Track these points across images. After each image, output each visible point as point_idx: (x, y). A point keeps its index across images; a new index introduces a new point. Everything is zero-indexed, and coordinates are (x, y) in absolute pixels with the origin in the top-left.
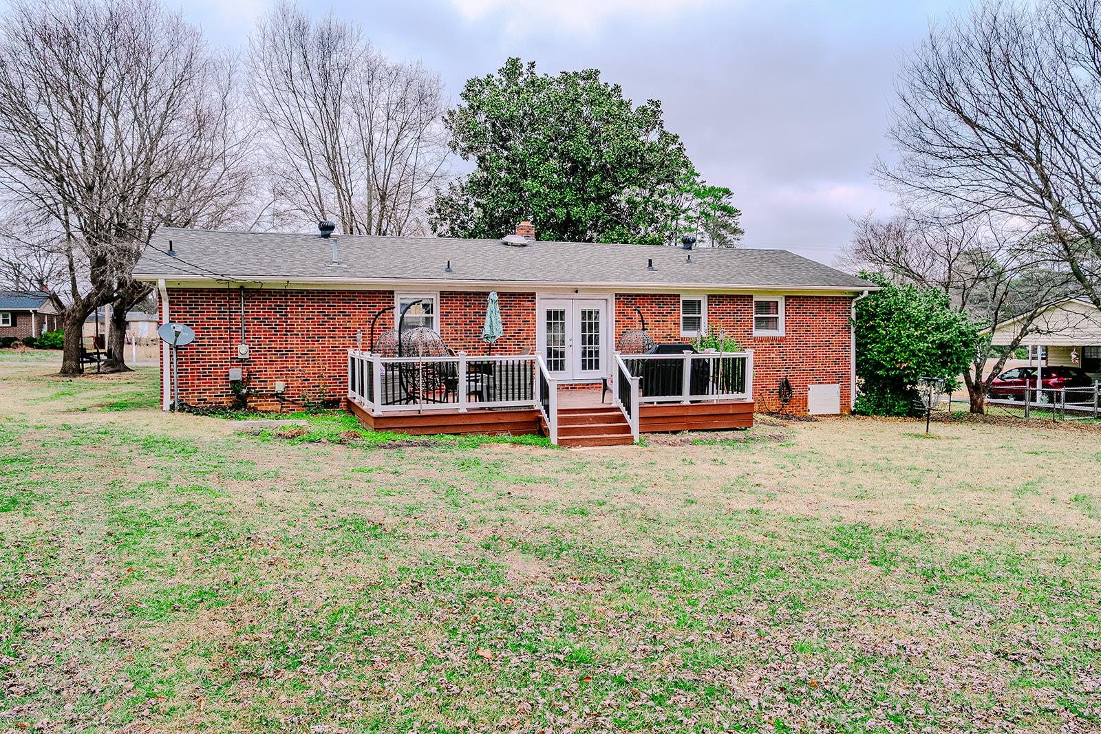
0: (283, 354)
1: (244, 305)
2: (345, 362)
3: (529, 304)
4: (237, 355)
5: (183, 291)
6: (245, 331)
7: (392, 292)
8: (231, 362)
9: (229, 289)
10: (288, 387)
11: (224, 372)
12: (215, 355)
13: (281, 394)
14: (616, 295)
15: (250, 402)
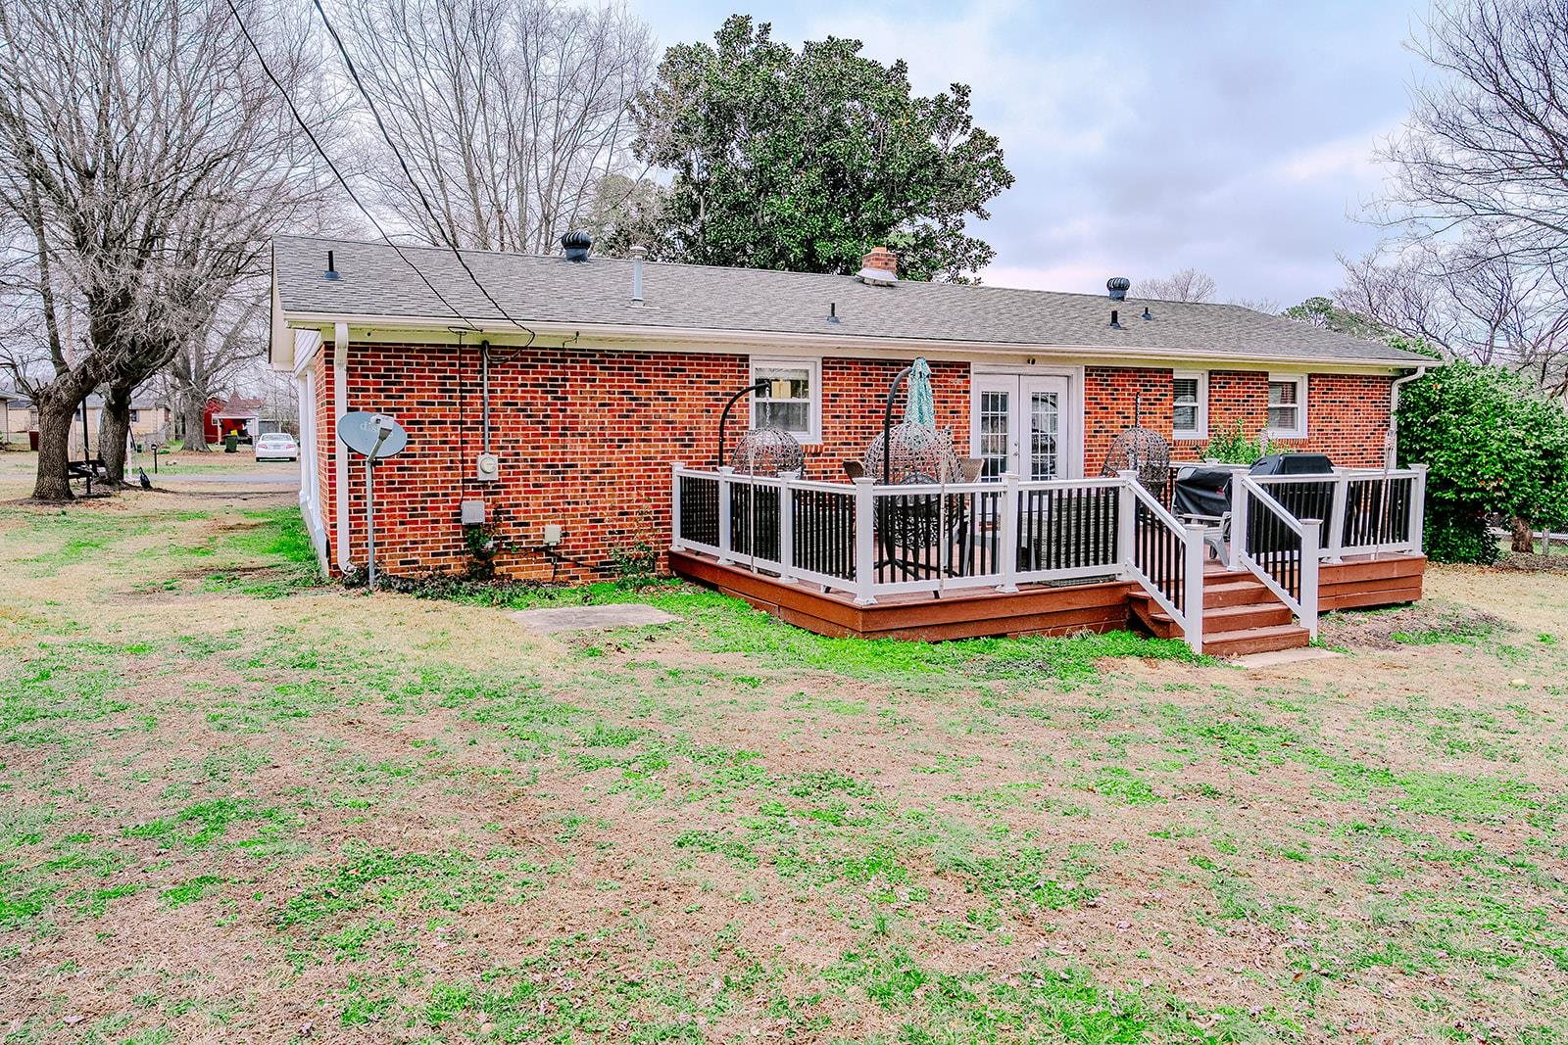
0: (558, 472)
1: (489, 379)
2: (667, 486)
3: (960, 382)
4: (474, 474)
5: (373, 349)
6: (490, 429)
7: (745, 358)
8: (463, 488)
9: (460, 346)
10: (565, 535)
11: (450, 508)
12: (434, 474)
13: (555, 548)
14: (1086, 368)
15: (499, 564)
